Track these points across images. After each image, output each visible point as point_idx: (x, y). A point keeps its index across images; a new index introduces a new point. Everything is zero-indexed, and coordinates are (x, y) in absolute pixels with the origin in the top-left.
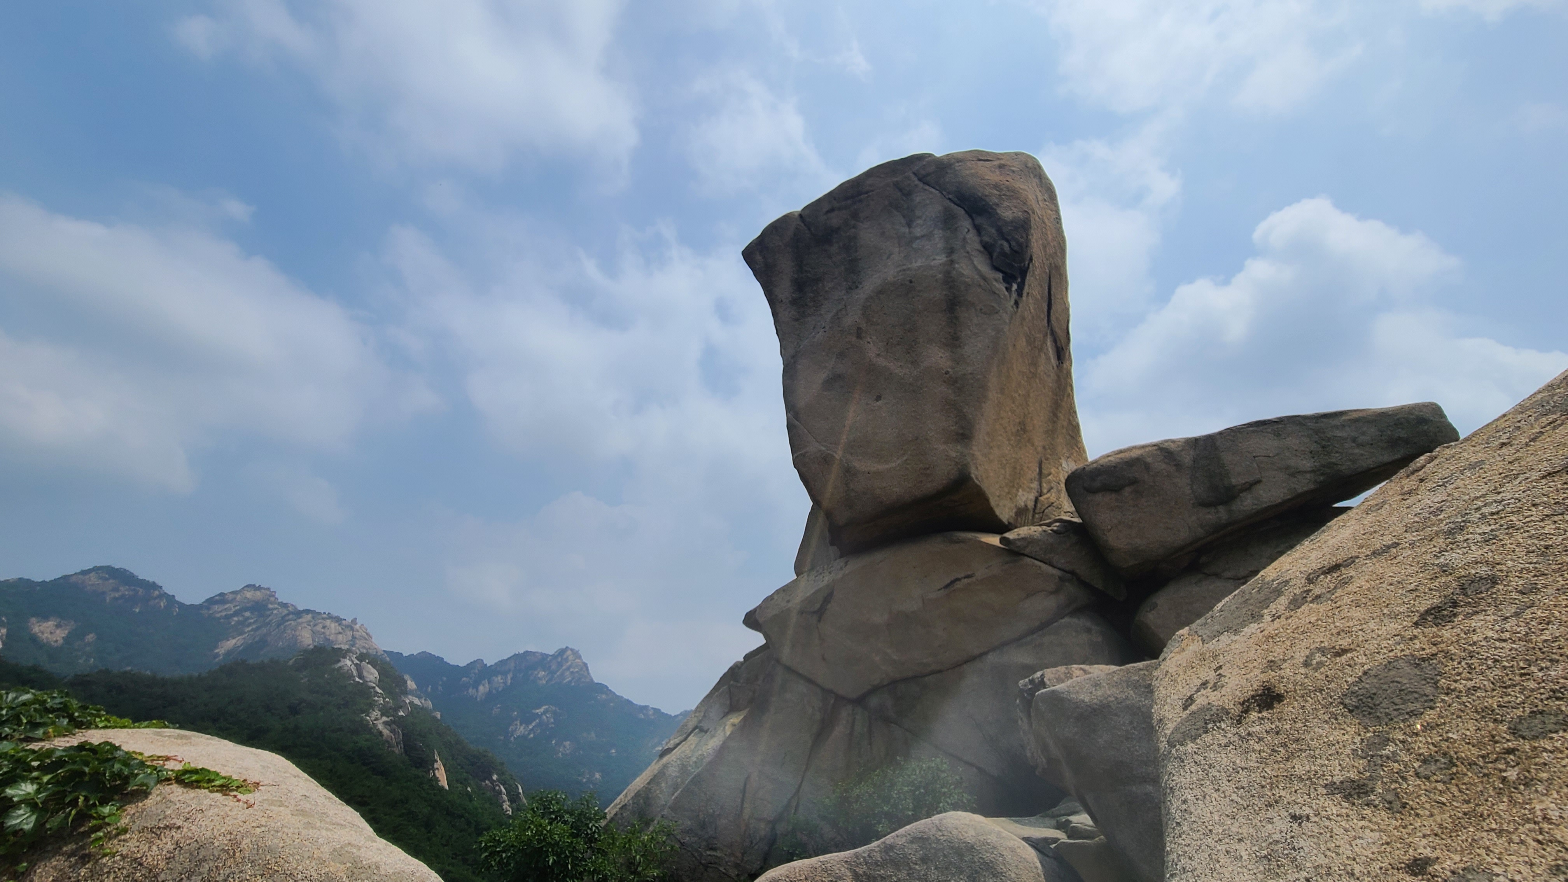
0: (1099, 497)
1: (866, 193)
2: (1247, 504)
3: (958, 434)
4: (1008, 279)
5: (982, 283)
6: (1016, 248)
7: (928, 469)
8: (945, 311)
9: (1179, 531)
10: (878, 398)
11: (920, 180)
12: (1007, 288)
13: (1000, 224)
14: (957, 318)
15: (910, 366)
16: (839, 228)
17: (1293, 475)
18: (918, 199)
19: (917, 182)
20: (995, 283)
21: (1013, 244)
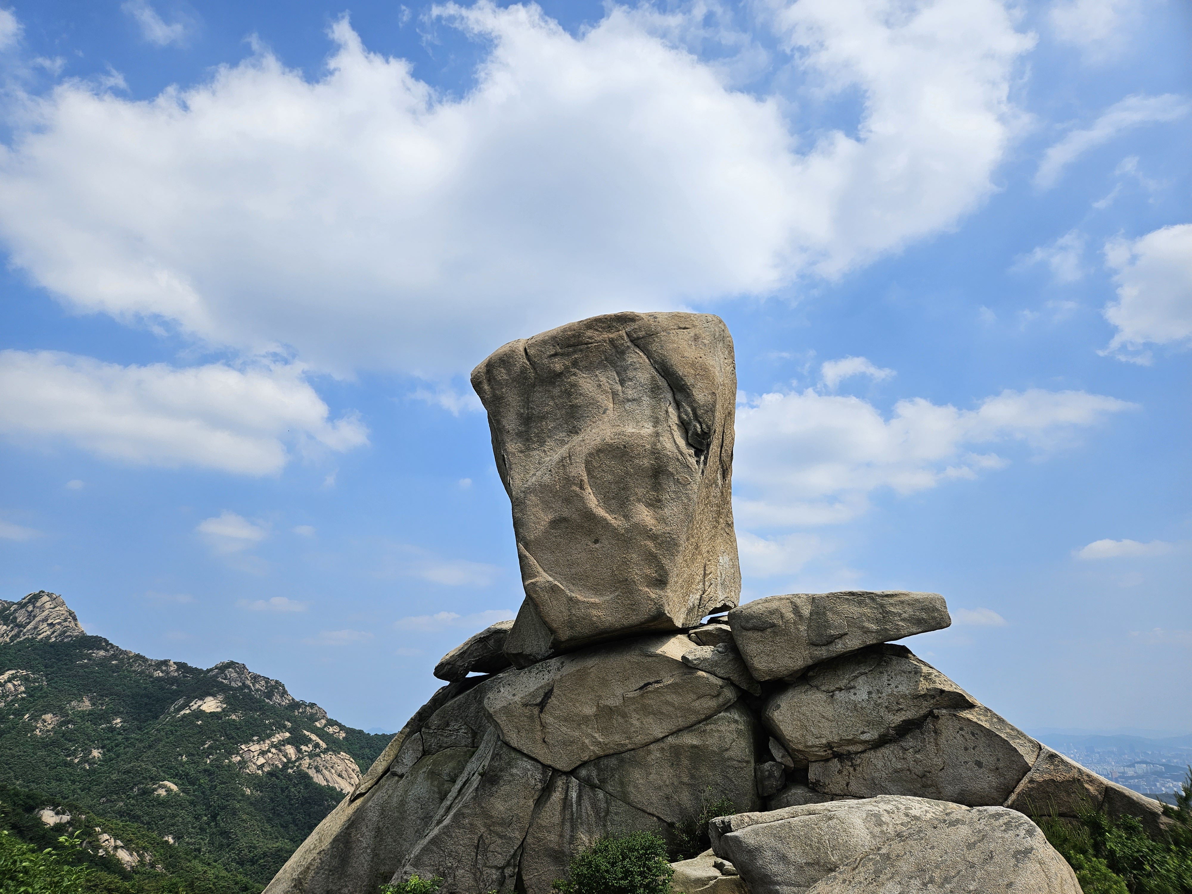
0: (750, 634)
1: (586, 344)
2: (839, 647)
3: (657, 580)
4: (698, 453)
5: (680, 457)
6: (706, 430)
7: (634, 605)
8: (651, 476)
9: (797, 660)
10: (596, 541)
11: (632, 341)
12: (697, 461)
13: (695, 405)
14: (660, 484)
15: (622, 519)
16: (561, 373)
17: (865, 632)
18: (630, 361)
19: (629, 344)
20: (689, 458)
21: (704, 426)
